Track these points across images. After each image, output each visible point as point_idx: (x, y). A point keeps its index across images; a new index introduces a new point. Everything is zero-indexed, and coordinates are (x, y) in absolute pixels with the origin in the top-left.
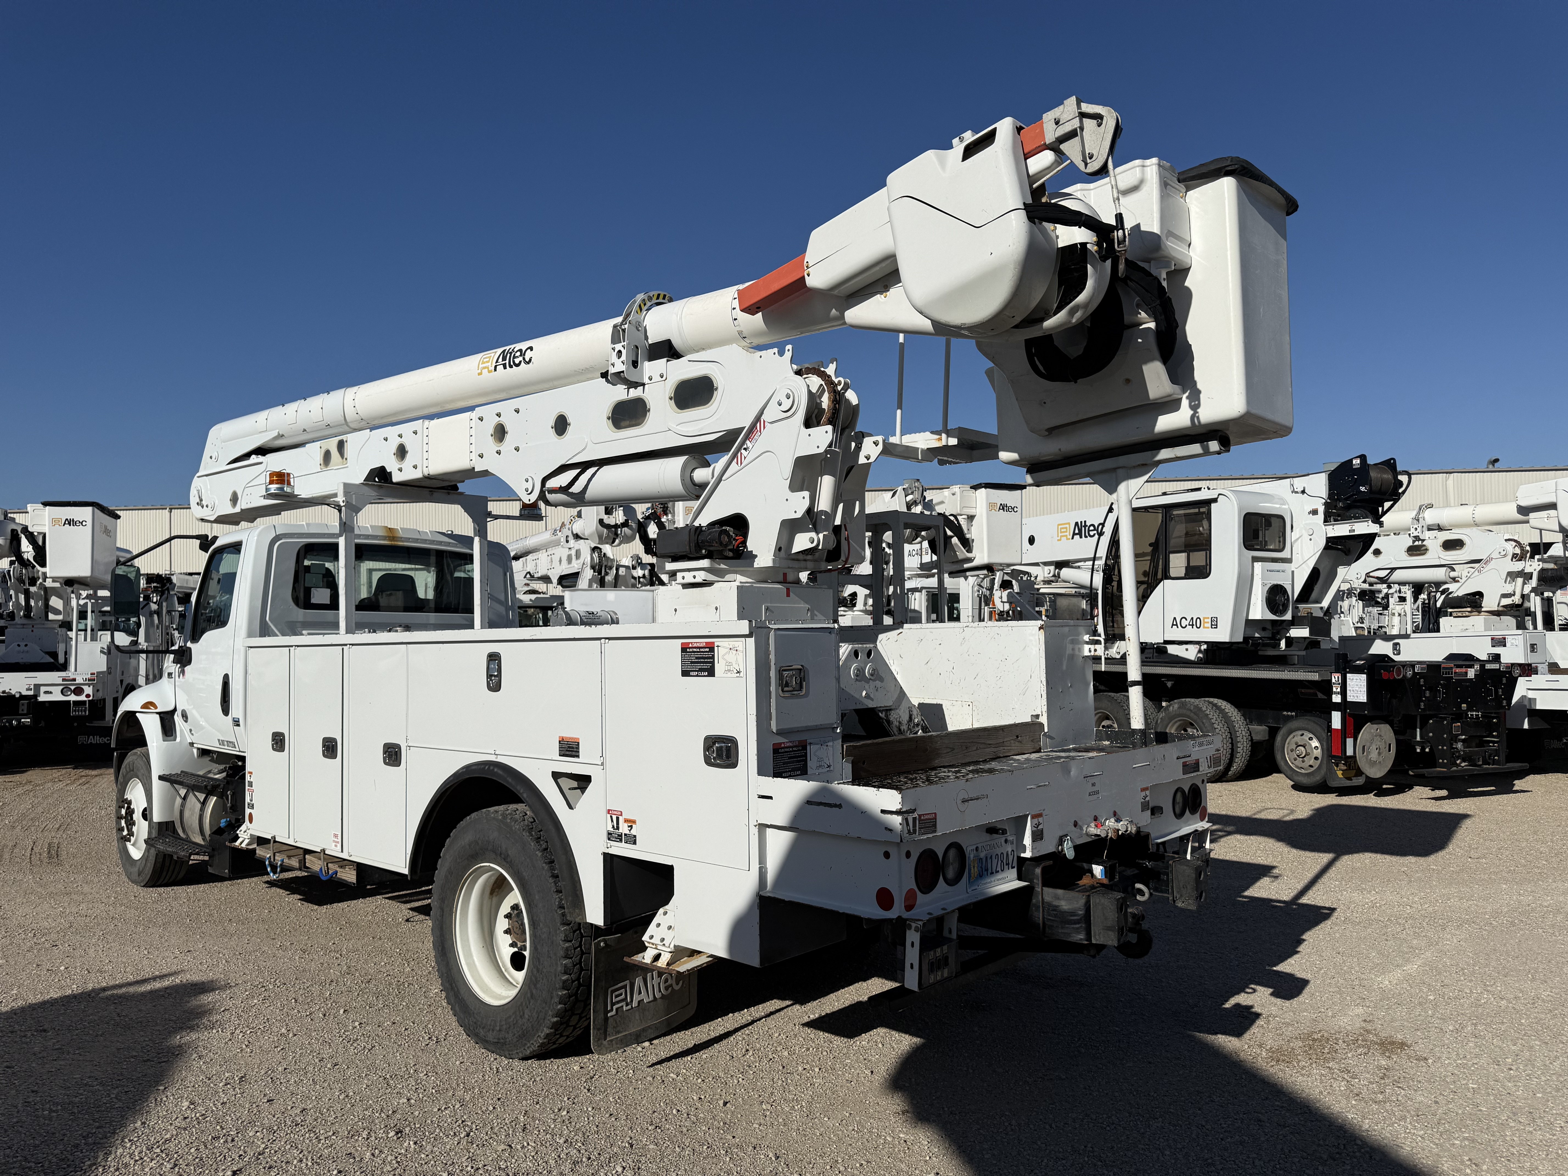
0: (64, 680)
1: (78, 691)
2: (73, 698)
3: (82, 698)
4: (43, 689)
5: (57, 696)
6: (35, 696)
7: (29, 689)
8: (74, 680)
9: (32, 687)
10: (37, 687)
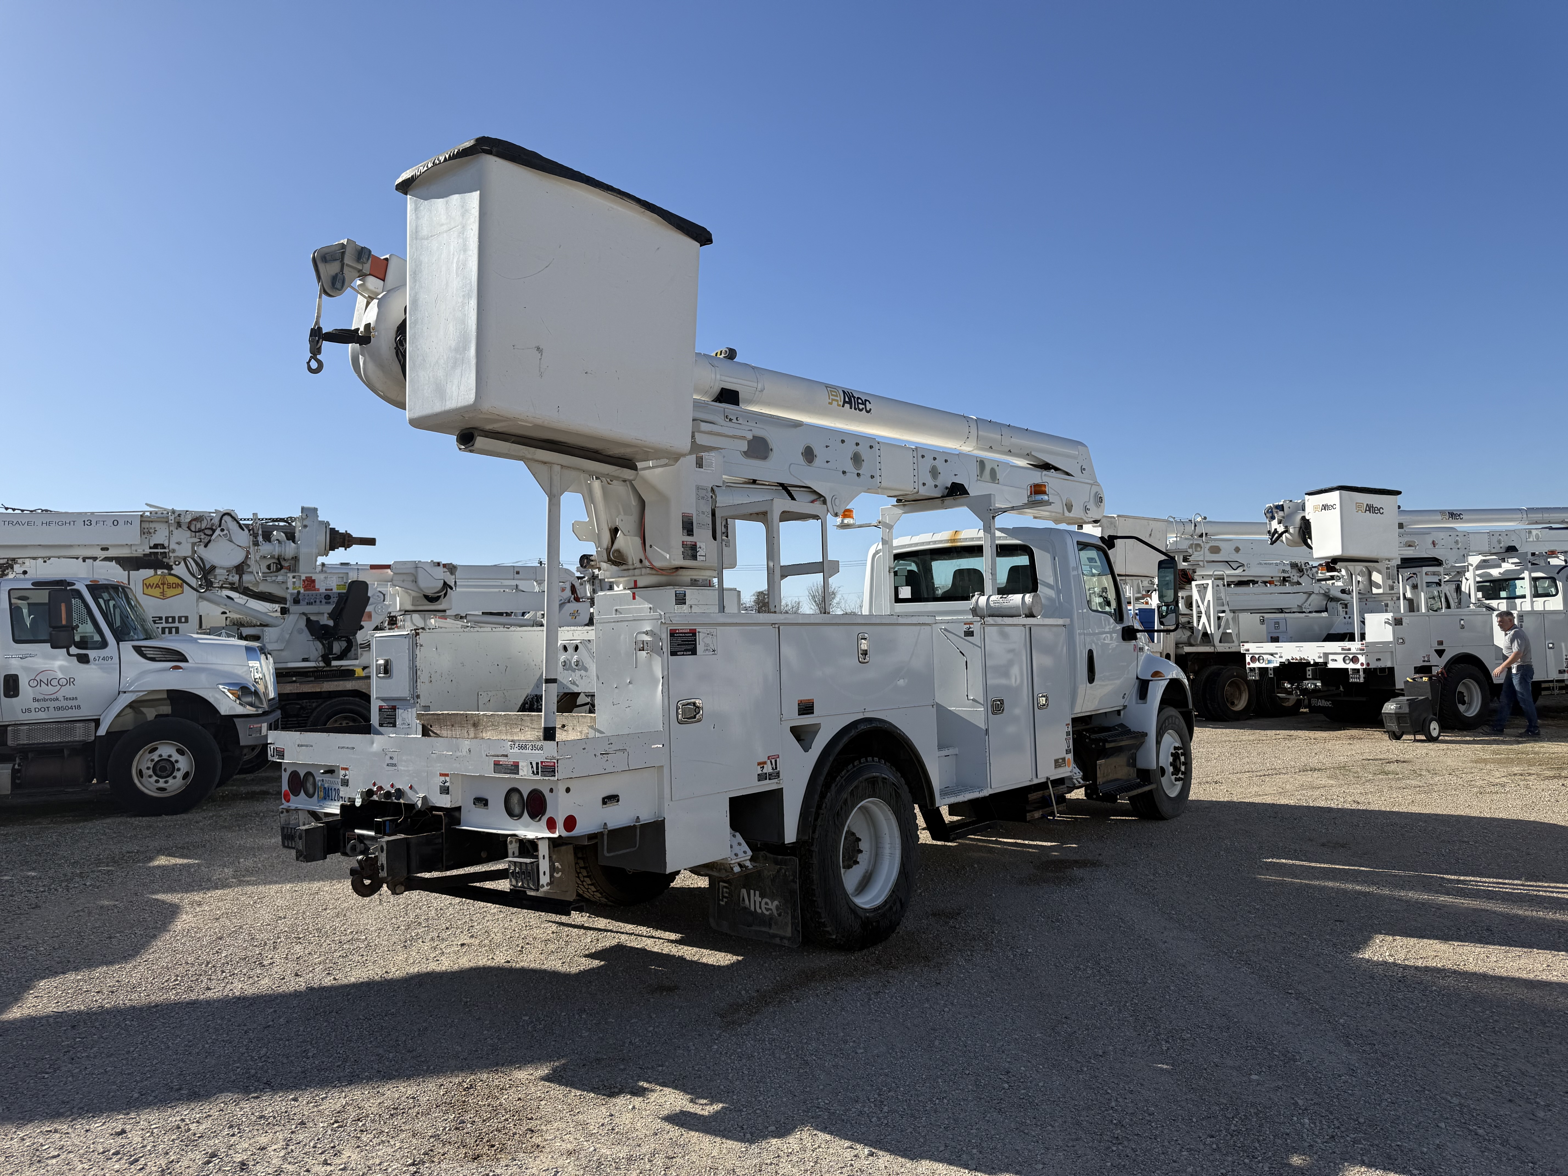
0: (1343, 649)
1: (1355, 660)
2: (1351, 666)
3: (1358, 666)
4: (1331, 657)
5: (1340, 665)
6: (1326, 664)
7: (1320, 657)
8: (1349, 649)
9: (1322, 655)
10: (1326, 655)
